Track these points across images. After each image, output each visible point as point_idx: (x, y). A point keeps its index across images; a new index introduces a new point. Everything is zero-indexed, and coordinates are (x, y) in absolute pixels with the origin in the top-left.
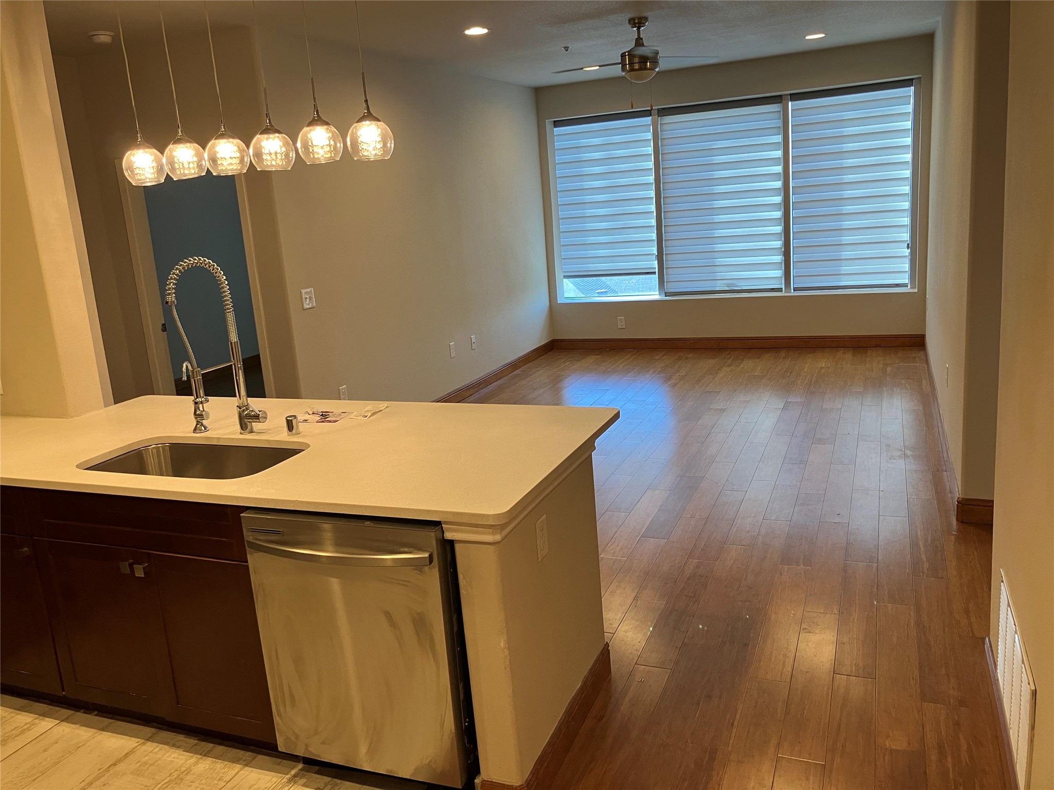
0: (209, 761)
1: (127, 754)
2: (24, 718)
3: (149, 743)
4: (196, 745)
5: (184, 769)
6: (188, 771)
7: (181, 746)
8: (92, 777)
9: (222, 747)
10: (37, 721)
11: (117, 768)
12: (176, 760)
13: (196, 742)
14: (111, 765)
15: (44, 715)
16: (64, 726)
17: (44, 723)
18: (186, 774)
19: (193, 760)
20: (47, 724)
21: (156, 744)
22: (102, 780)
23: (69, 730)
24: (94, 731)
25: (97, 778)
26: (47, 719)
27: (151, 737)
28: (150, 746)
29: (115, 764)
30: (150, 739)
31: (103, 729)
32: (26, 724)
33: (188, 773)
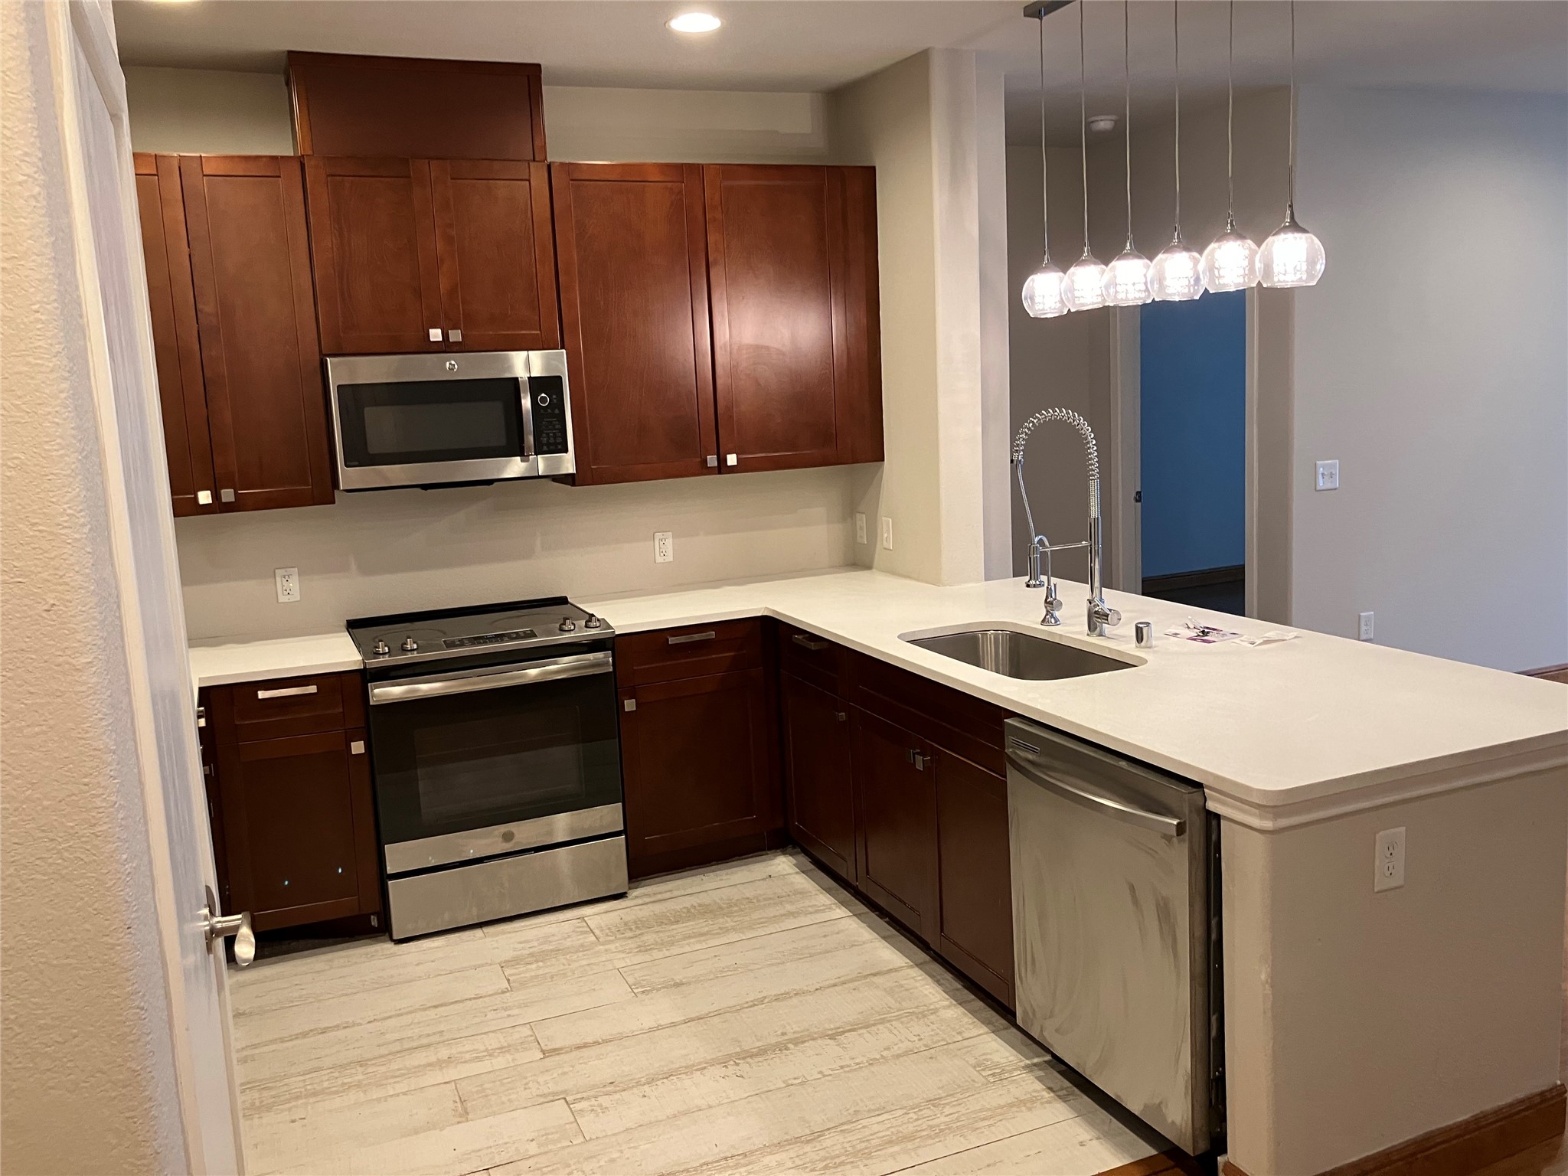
0: (961, 1010)
1: (891, 970)
2: (826, 899)
3: (917, 969)
4: (958, 990)
5: (932, 1007)
6: (935, 1011)
7: (943, 984)
8: (849, 977)
9: (981, 1003)
10: (834, 907)
11: (875, 979)
12: (931, 996)
13: (960, 986)
14: (872, 974)
15: (843, 903)
16: (854, 921)
17: (838, 910)
18: (932, 1014)
19: (947, 1003)
20: (841, 912)
21: (923, 973)
22: (856, 983)
23: (856, 926)
24: (877, 936)
25: (852, 981)
26: (843, 908)
27: (921, 964)
28: (916, 973)
29: (874, 975)
30: (919, 965)
31: (884, 938)
32: (824, 905)
33: (934, 1013)
